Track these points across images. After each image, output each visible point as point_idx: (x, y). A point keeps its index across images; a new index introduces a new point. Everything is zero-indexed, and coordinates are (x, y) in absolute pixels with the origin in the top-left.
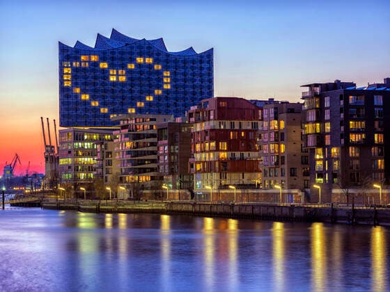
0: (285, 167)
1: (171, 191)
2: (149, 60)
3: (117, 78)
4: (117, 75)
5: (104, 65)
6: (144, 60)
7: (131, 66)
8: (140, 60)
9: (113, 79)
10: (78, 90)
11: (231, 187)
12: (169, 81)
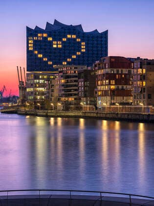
0: (145, 93)
1: (85, 106)
2: (74, 36)
3: (57, 46)
4: (57, 44)
5: (50, 39)
6: (71, 36)
7: (64, 40)
8: (69, 36)
9: (55, 46)
10: (36, 52)
11: (116, 104)
12: (84, 47)
